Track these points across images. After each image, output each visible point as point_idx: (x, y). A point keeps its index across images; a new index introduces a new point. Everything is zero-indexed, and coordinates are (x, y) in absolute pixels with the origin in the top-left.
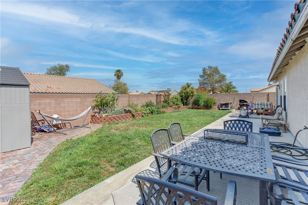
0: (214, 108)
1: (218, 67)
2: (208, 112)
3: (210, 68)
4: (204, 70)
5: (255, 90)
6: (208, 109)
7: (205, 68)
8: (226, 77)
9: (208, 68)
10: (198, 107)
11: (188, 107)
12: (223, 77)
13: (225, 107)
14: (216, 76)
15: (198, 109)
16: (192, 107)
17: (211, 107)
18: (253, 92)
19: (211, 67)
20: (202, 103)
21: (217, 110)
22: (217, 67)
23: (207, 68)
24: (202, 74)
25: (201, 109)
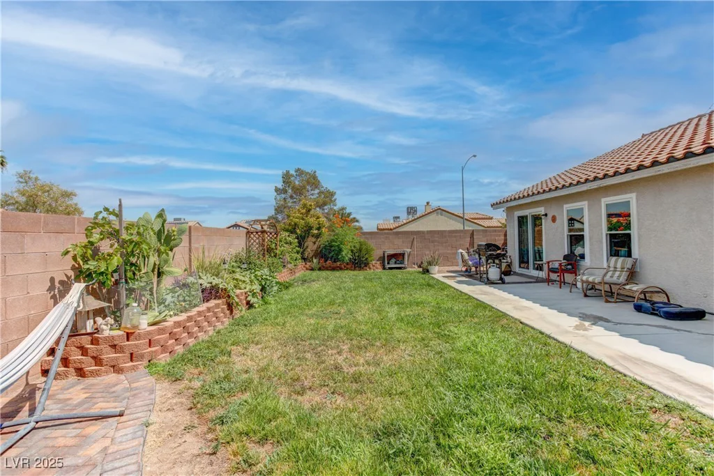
0: (374, 266)
1: (316, 174)
2: (360, 275)
3: (300, 172)
4: (287, 178)
5: (387, 227)
6: (360, 268)
7: (288, 172)
8: (335, 197)
9: (295, 174)
10: (335, 265)
11: (307, 266)
12: (329, 196)
13: (396, 263)
14: (313, 192)
15: (333, 269)
16: (318, 266)
17: (366, 265)
18: (384, 229)
19: (302, 171)
20: (346, 255)
21: (380, 270)
22: (315, 172)
23: (292, 172)
24: (280, 185)
25: (341, 269)
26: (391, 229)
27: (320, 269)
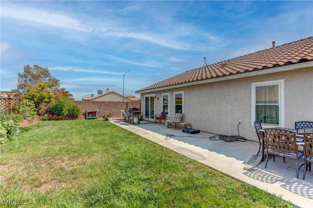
0: (80, 118)
2: (73, 122)
4: (27, 69)
5: (87, 99)
6: (73, 119)
7: (28, 66)
8: (59, 83)
9: (33, 67)
10: (58, 117)
11: (41, 118)
12: (55, 82)
13: (92, 116)
14: (45, 79)
16: (48, 118)
17: (76, 117)
19: (38, 67)
20: (65, 112)
21: (84, 120)
24: (22, 73)
25: (62, 119)
26: (89, 100)
27: (49, 120)
